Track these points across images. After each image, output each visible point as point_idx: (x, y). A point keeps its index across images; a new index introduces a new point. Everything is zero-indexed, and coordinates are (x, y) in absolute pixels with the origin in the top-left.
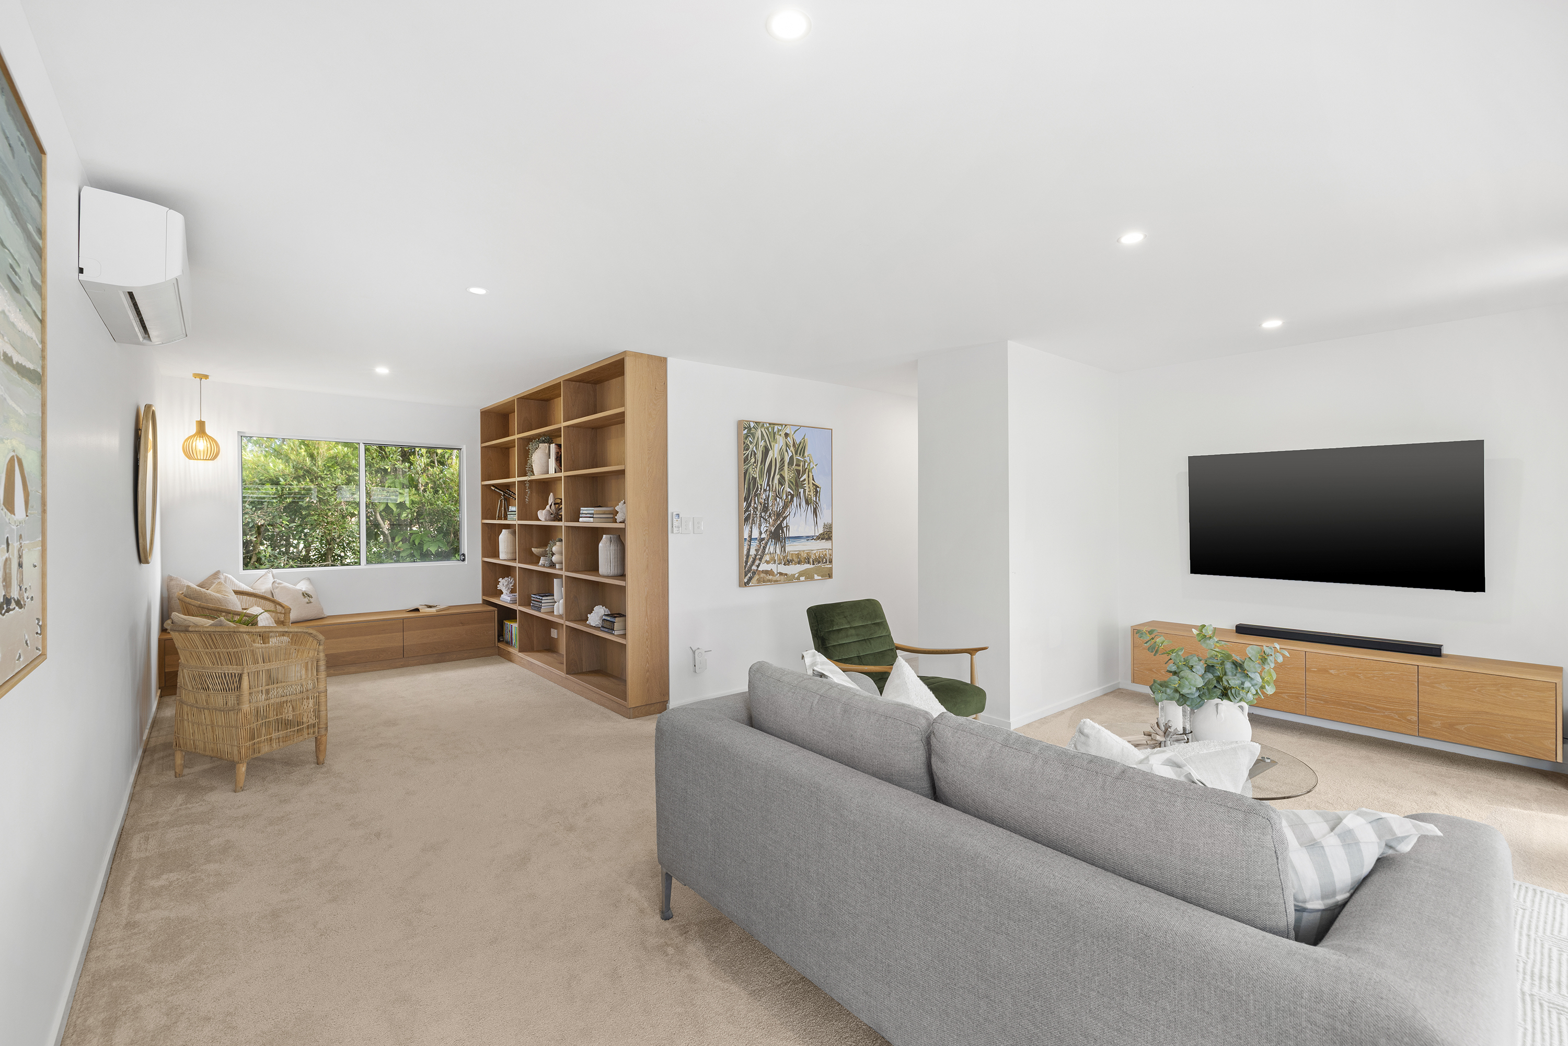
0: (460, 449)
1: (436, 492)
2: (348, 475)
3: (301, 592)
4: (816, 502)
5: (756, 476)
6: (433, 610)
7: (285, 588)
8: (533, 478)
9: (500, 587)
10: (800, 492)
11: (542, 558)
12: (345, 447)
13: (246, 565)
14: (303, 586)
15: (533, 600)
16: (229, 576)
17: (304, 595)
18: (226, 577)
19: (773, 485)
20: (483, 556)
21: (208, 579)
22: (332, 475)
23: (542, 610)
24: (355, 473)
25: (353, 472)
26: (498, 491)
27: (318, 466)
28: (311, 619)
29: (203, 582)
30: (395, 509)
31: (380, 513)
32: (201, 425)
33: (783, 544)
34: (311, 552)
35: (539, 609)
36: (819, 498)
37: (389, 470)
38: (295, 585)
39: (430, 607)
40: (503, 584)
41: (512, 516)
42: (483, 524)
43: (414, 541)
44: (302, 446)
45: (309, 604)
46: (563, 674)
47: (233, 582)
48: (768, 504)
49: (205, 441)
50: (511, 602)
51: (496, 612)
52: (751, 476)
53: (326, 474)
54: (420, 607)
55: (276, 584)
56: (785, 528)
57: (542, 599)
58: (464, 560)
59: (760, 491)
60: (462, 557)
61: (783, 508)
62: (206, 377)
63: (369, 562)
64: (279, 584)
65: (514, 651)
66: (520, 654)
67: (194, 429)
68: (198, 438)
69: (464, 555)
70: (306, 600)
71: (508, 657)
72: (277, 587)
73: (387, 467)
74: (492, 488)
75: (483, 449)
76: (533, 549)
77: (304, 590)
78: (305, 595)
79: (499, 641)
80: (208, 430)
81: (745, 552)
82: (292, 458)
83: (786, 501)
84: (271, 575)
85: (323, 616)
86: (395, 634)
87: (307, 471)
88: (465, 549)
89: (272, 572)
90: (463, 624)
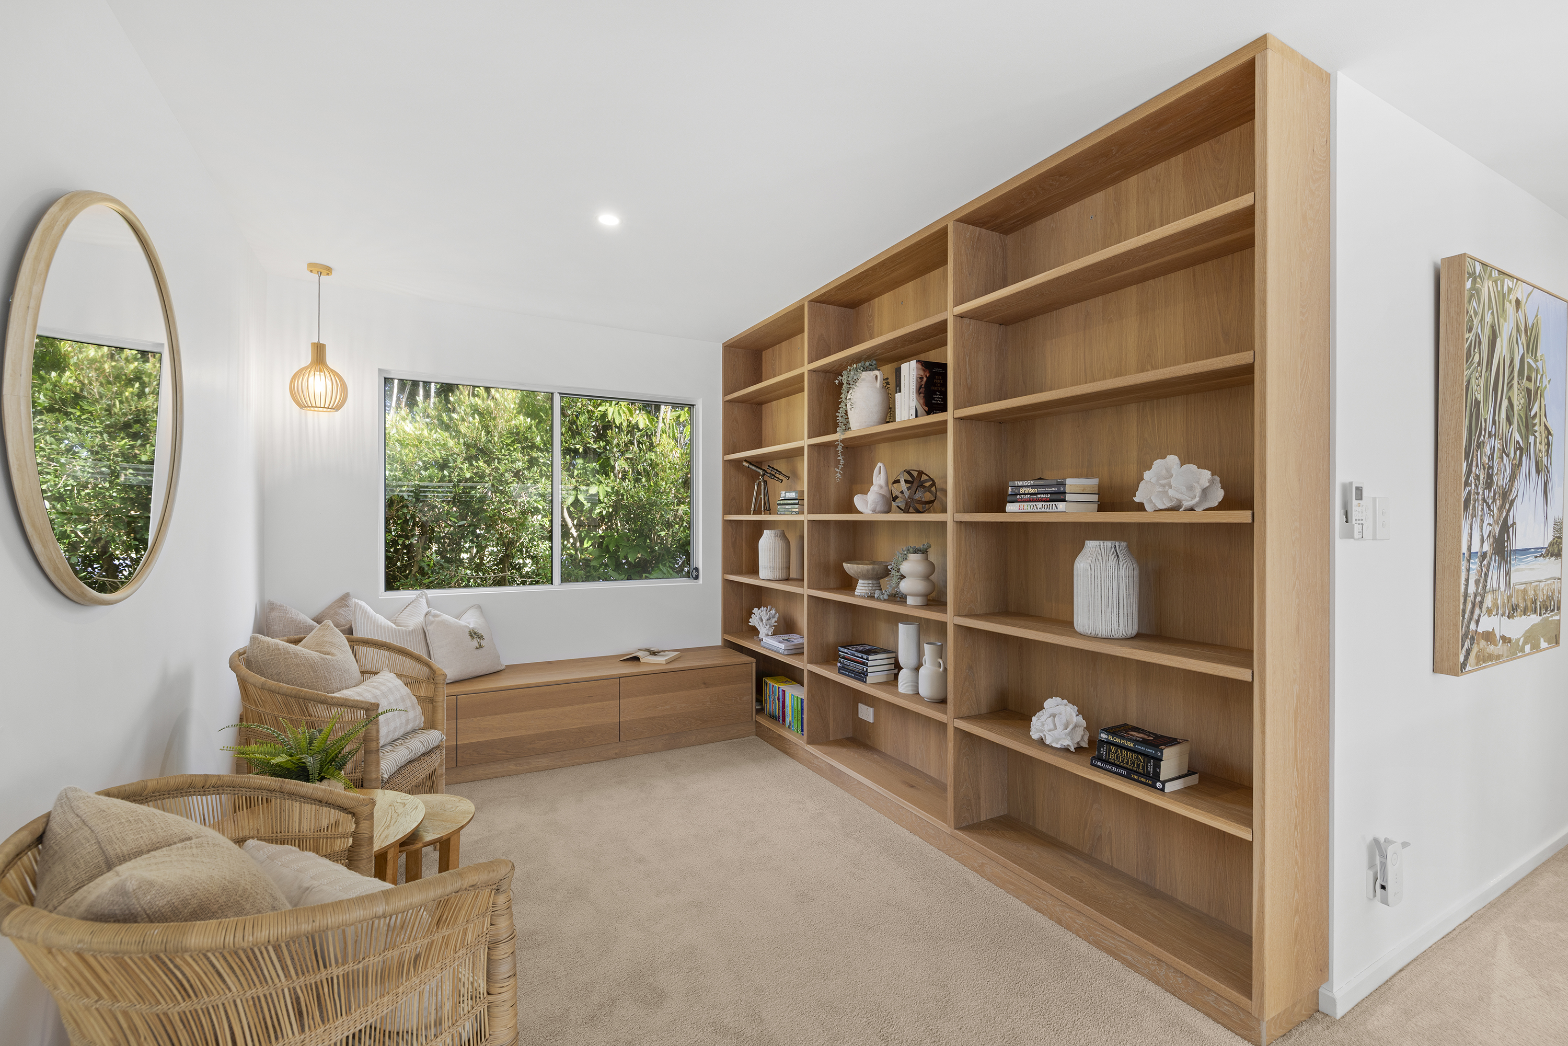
0: (693, 405)
1: (637, 480)
2: (532, 457)
3: (467, 631)
4: (1547, 467)
5: (1480, 397)
6: (660, 659)
7: (444, 624)
8: (849, 435)
9: (754, 621)
10: (1530, 443)
11: (860, 581)
12: (528, 418)
13: (391, 583)
14: (471, 620)
15: (844, 658)
16: (363, 603)
17: (471, 635)
18: (356, 604)
19: (1499, 422)
20: (726, 571)
21: (330, 607)
22: (511, 456)
23: (870, 679)
24: (539, 454)
25: (536, 453)
26: (754, 468)
27: (495, 443)
28: (481, 674)
29: (323, 612)
30: (585, 502)
31: (568, 508)
32: (319, 352)
33: (1508, 566)
34: (485, 558)
35: (861, 676)
36: (1551, 458)
37: (581, 451)
38: (458, 617)
39: (654, 653)
40: (761, 618)
41: (787, 507)
42: (727, 523)
43: (607, 546)
44: (476, 416)
45: (480, 651)
46: (946, 828)
47: (366, 612)
48: (1492, 468)
49: (323, 377)
50: (786, 653)
51: (754, 665)
52: (1474, 398)
53: (504, 455)
54: (639, 654)
55: (430, 617)
56: (1511, 528)
57: (867, 659)
58: (697, 578)
59: (1484, 437)
60: (694, 574)
61: (1509, 481)
62: (329, 270)
63: (565, 579)
64: (435, 616)
65: (793, 737)
66: (810, 748)
67: (306, 357)
68: (312, 373)
69: (697, 570)
70: (475, 643)
71: (783, 747)
72: (432, 622)
73: (578, 446)
74: (745, 464)
75: (727, 403)
76: (844, 564)
77: (471, 626)
78: (474, 634)
79: (758, 711)
80: (330, 360)
81: (1462, 590)
82: (462, 431)
83: (1514, 462)
84: (425, 600)
85: (499, 668)
86: (607, 702)
87: (481, 450)
88: (699, 560)
89: (426, 594)
90: (706, 684)
